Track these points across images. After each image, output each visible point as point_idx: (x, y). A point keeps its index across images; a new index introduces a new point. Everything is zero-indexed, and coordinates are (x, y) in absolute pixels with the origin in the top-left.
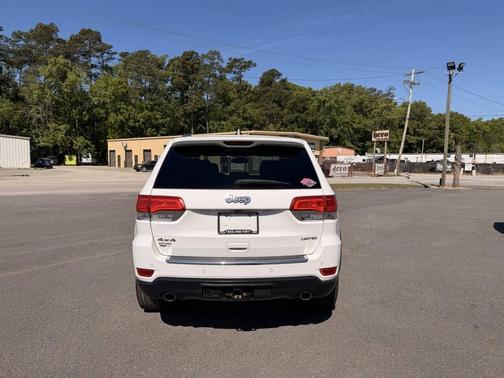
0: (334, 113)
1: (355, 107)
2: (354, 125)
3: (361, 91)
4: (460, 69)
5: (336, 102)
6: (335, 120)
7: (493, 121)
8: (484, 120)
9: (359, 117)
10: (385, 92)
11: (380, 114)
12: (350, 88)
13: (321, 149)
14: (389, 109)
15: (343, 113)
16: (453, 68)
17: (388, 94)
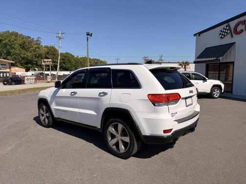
0: (8, 47)
1: (20, 45)
2: (22, 55)
3: (22, 37)
4: (91, 36)
5: (9, 41)
6: (9, 52)
7: (83, 58)
8: (79, 57)
9: (23, 51)
10: (35, 39)
11: (34, 51)
12: (16, 34)
13: (10, 68)
14: (39, 48)
15: (14, 48)
16: (89, 35)
17: (38, 41)
